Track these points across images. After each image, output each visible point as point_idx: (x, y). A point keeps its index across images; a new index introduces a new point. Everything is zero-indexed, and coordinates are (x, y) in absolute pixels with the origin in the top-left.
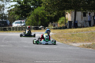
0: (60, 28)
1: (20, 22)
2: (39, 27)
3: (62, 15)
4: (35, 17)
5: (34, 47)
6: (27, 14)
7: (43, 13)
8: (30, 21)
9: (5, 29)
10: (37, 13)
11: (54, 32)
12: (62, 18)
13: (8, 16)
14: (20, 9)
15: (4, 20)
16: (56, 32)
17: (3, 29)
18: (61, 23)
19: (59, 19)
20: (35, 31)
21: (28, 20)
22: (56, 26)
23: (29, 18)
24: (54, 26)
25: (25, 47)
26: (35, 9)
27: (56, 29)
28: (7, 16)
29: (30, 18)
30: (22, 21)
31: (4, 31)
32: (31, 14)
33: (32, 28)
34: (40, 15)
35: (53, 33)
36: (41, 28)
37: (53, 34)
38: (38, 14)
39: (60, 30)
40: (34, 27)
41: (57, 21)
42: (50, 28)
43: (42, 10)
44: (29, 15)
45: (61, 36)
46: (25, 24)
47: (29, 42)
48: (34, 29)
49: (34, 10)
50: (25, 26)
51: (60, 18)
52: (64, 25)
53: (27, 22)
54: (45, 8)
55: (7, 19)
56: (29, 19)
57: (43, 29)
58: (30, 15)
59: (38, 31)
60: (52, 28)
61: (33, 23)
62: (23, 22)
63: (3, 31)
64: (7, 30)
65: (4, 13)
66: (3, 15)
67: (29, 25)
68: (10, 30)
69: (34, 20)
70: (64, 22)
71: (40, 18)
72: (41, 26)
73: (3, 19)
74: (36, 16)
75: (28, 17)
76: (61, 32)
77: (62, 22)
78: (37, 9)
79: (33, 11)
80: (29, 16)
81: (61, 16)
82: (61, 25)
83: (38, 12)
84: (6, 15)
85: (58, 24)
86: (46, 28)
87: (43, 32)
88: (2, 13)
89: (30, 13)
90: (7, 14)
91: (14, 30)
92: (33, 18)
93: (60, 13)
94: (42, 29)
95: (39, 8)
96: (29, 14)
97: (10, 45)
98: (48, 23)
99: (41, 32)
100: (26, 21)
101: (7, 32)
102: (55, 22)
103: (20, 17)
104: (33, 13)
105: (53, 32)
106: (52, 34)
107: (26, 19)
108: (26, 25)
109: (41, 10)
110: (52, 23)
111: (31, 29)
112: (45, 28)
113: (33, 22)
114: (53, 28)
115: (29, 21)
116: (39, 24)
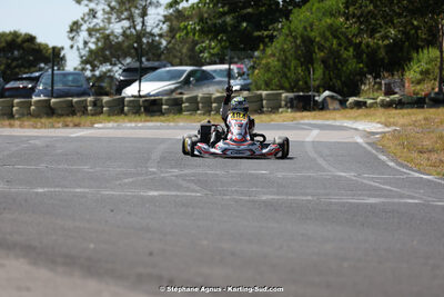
0: (419, 103)
1: (225, 73)
2: (317, 98)
3: (423, 40)
4: (298, 47)
5: (309, 201)
6: (256, 34)
7: (334, 31)
8: (273, 69)
9: (155, 108)
10: (305, 28)
11: (392, 120)
12: (425, 51)
13: (169, 43)
14: (226, 9)
15: (148, 60)
16: (401, 121)
17: (146, 104)
18: (419, 77)
19: (410, 60)
20: (299, 114)
21: (264, 62)
22: (397, 90)
23: (269, 51)
24: (389, 92)
25: (264, 198)
26: (295, 11)
27: (400, 104)
28: (161, 43)
29: (273, 55)
30: (232, 66)
31: (148, 118)
32: (275, 33)
33: (283, 103)
34: (317, 39)
35: (386, 126)
36: (325, 99)
37: (387, 129)
38: (312, 34)
39: (414, 110)
40: (291, 95)
41: (404, 69)
42: (369, 101)
43: (332, 15)
44: (267, 40)
45: (427, 143)
46: (249, 81)
47: (280, 175)
48: (292, 107)
49: (292, 17)
50: (249, 90)
51: (418, 52)
52: (433, 89)
53: (257, 71)
54: (347, 7)
55: (163, 57)
56: (270, 56)
57: (336, 104)
58: (272, 38)
59: (314, 118)
60: (378, 100)
61: (285, 75)
62: (241, 74)
63: (143, 117)
64: (161, 113)
65: (148, 30)
66: (145, 40)
67: (268, 85)
68: (180, 111)
69: (294, 63)
70: (437, 71)
71: (322, 54)
72: (327, 93)
73: (144, 59)
74: (303, 41)
75: (262, 47)
76: (426, 119)
77: (425, 73)
78: (304, 8)
79: (287, 19)
80: (266, 45)
81: (420, 43)
82: (418, 87)
83: (311, 25)
84: (157, 38)
85: (407, 85)
86: (351, 100)
87: (335, 119)
88: (139, 28)
89: (270, 27)
90: (161, 36)
91: (198, 109)
92: (288, 54)
93: (417, 28)
94: (331, 107)
95: (316, 5)
96: (266, 33)
97: (188, 189)
98: (358, 78)
99: (328, 119)
100: (253, 68)
101: (162, 118)
102: (393, 75)
103: (226, 48)
104: (285, 31)
105: (383, 120)
106: (385, 133)
107: (252, 57)
108: (252, 87)
109: (324, 14)
110: (375, 78)
111: (280, 107)
112: (343, 103)
113: (289, 75)
114: (383, 101)
115: (268, 68)
116: (317, 83)
